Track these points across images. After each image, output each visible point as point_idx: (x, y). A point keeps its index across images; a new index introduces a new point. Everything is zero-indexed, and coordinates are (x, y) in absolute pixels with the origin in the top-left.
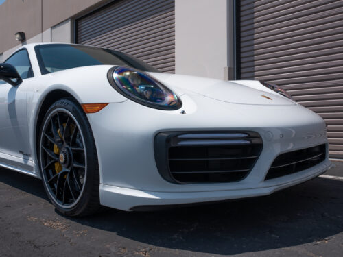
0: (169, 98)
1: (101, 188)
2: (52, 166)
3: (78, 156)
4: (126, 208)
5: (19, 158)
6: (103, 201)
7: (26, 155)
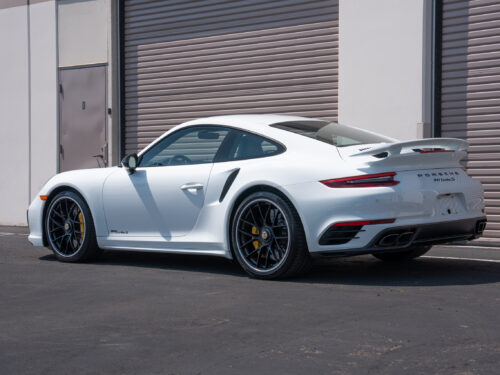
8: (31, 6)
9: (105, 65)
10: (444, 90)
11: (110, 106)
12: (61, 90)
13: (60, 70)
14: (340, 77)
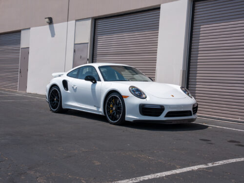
0: (144, 96)
1: (126, 116)
2: (109, 111)
3: (119, 108)
4: (132, 121)
5: (95, 109)
6: (126, 119)
7: (98, 107)
8: (69, 22)
9: (88, 43)
10: (191, 58)
11: (88, 58)
12: (75, 51)
13: (75, 44)
14: (158, 51)
